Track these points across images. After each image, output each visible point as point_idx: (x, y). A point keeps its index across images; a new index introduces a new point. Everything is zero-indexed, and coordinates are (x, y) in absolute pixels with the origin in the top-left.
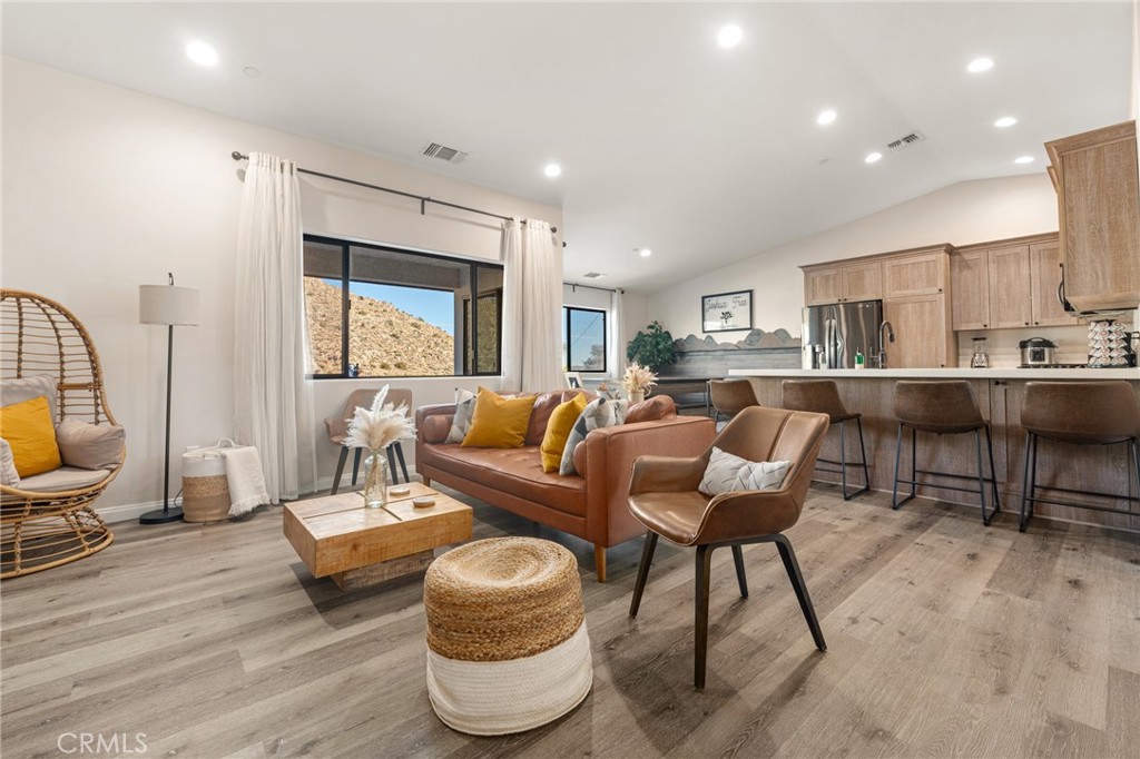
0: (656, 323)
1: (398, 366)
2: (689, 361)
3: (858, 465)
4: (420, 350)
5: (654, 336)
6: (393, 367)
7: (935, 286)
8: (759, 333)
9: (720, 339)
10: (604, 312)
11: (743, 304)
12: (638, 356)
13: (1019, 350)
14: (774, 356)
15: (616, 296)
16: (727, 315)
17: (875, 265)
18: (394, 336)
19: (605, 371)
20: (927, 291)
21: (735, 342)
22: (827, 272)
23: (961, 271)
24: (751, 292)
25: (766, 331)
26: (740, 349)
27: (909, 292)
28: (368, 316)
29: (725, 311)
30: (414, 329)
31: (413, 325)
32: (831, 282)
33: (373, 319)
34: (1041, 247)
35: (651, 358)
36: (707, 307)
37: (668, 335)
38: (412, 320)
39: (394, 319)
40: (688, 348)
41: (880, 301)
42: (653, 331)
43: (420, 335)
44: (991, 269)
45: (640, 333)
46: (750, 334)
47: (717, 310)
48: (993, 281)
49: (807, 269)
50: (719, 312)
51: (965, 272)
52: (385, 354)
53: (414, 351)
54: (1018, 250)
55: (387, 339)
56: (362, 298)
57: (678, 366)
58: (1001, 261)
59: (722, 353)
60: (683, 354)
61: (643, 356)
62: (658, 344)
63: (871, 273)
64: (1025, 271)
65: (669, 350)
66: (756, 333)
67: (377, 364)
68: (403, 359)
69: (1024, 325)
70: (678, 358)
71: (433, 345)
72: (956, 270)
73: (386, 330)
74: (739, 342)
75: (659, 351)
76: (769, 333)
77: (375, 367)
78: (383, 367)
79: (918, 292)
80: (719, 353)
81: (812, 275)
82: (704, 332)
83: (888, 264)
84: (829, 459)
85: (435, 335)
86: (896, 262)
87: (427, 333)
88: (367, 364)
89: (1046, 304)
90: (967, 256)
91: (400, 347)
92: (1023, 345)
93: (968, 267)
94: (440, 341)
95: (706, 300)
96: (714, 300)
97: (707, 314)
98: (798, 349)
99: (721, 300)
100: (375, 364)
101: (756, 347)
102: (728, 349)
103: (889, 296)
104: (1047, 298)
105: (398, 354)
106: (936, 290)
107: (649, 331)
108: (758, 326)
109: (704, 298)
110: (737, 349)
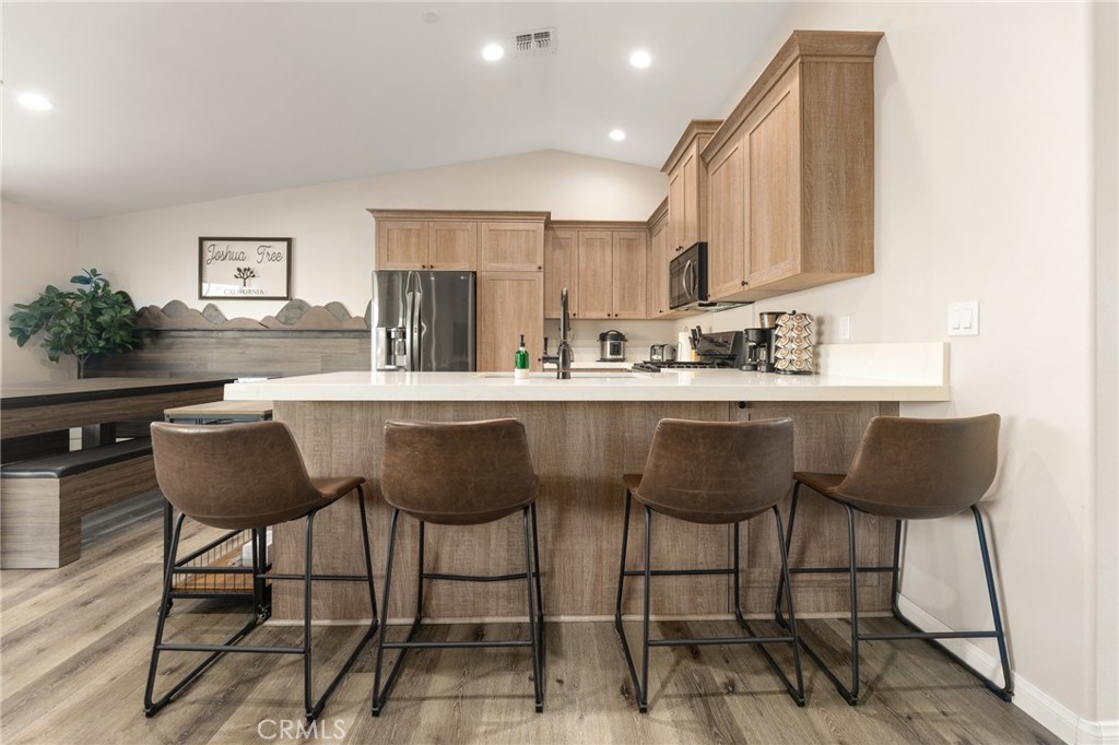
0: (94, 272)
2: (169, 347)
3: (522, 576)
5: (89, 298)
7: (535, 262)
8: (301, 306)
9: (231, 311)
11: (275, 258)
13: (599, 343)
14: (324, 342)
16: (246, 274)
17: (470, 225)
20: (525, 267)
21: (260, 318)
22: (408, 225)
23: (554, 250)
24: (289, 241)
25: (313, 305)
26: (267, 329)
27: (506, 266)
29: (243, 265)
32: (413, 240)
34: (623, 235)
35: (79, 340)
36: (208, 256)
37: (125, 299)
40: (167, 323)
41: (475, 273)
42: (88, 288)
44: (581, 253)
45: (51, 289)
46: (286, 307)
47: (227, 262)
48: (582, 265)
49: (381, 215)
50: (231, 267)
51: (558, 252)
54: (603, 235)
57: (147, 355)
58: (589, 243)
59: (237, 334)
60: (157, 334)
61: (56, 335)
62: (97, 312)
63: (465, 233)
64: (608, 259)
65: (123, 326)
66: (296, 307)
69: (606, 317)
70: (147, 341)
72: (550, 248)
74: (268, 318)
75: (101, 328)
76: (317, 307)
79: (516, 267)
80: (230, 334)
81: (388, 225)
82: (201, 297)
83: (485, 226)
84: (466, 573)
86: (494, 225)
89: (624, 296)
90: (561, 234)
92: (603, 337)
93: (561, 247)
95: (207, 244)
96: (222, 247)
97: (209, 269)
98: (365, 333)
99: (236, 247)
101: (295, 327)
102: (245, 329)
103: (486, 268)
104: (624, 289)
106: (535, 268)
107: (75, 288)
108: (298, 294)
109: (202, 240)
110: (263, 329)
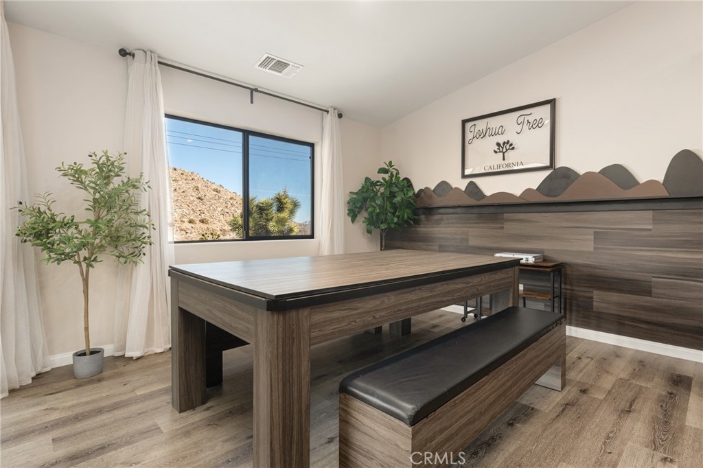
0: (390, 165)
1: (202, 221)
4: (219, 209)
5: (389, 184)
6: (198, 222)
8: (566, 174)
9: (491, 187)
10: (312, 145)
12: (365, 214)
15: (329, 119)
16: (505, 148)
18: (199, 198)
19: (312, 236)
21: (519, 192)
24: (552, 102)
25: (582, 171)
26: (527, 204)
28: (180, 183)
29: (501, 139)
30: (215, 193)
31: (216, 190)
33: (184, 185)
35: (383, 217)
36: (469, 136)
37: (408, 183)
38: (214, 187)
39: (199, 185)
40: (437, 203)
42: (387, 176)
43: (220, 198)
45: (367, 179)
46: (549, 178)
47: (488, 139)
50: (490, 143)
52: (192, 212)
53: (214, 210)
55: (194, 201)
56: (175, 169)
57: (422, 229)
59: (493, 210)
60: (429, 212)
61: (371, 214)
62: (393, 195)
65: (409, 205)
66: (561, 175)
67: (186, 220)
68: (205, 216)
70: (423, 217)
71: (229, 206)
73: (193, 195)
74: (528, 191)
75: (395, 207)
76: (588, 174)
77: (184, 222)
78: (190, 222)
80: (488, 210)
82: (464, 176)
85: (231, 199)
87: (225, 197)
88: (178, 220)
91: (204, 207)
94: (235, 203)
95: (468, 125)
96: (481, 124)
97: (470, 149)
99: (494, 122)
100: (183, 220)
101: (559, 200)
102: (505, 204)
105: (202, 212)
107: (380, 177)
108: (565, 161)
109: (464, 122)
110: (523, 203)
